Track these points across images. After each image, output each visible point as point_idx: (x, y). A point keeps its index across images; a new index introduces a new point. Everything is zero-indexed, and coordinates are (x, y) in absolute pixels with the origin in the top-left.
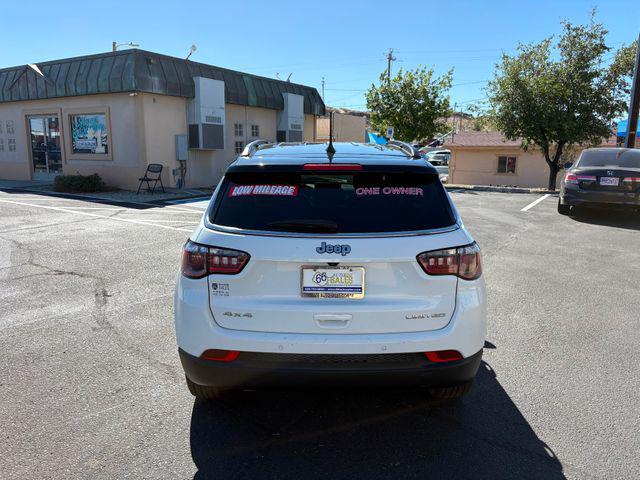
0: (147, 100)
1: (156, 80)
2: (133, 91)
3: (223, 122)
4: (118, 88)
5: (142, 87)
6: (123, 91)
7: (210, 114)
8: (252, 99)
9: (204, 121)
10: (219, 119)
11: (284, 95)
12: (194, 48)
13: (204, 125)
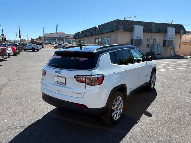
0: (119, 33)
1: (122, 27)
2: (115, 31)
3: (142, 38)
4: (112, 31)
5: (117, 30)
6: (113, 31)
7: (138, 36)
8: (154, 30)
9: (135, 38)
10: (141, 37)
11: (167, 28)
12: (135, 17)
13: (135, 39)
